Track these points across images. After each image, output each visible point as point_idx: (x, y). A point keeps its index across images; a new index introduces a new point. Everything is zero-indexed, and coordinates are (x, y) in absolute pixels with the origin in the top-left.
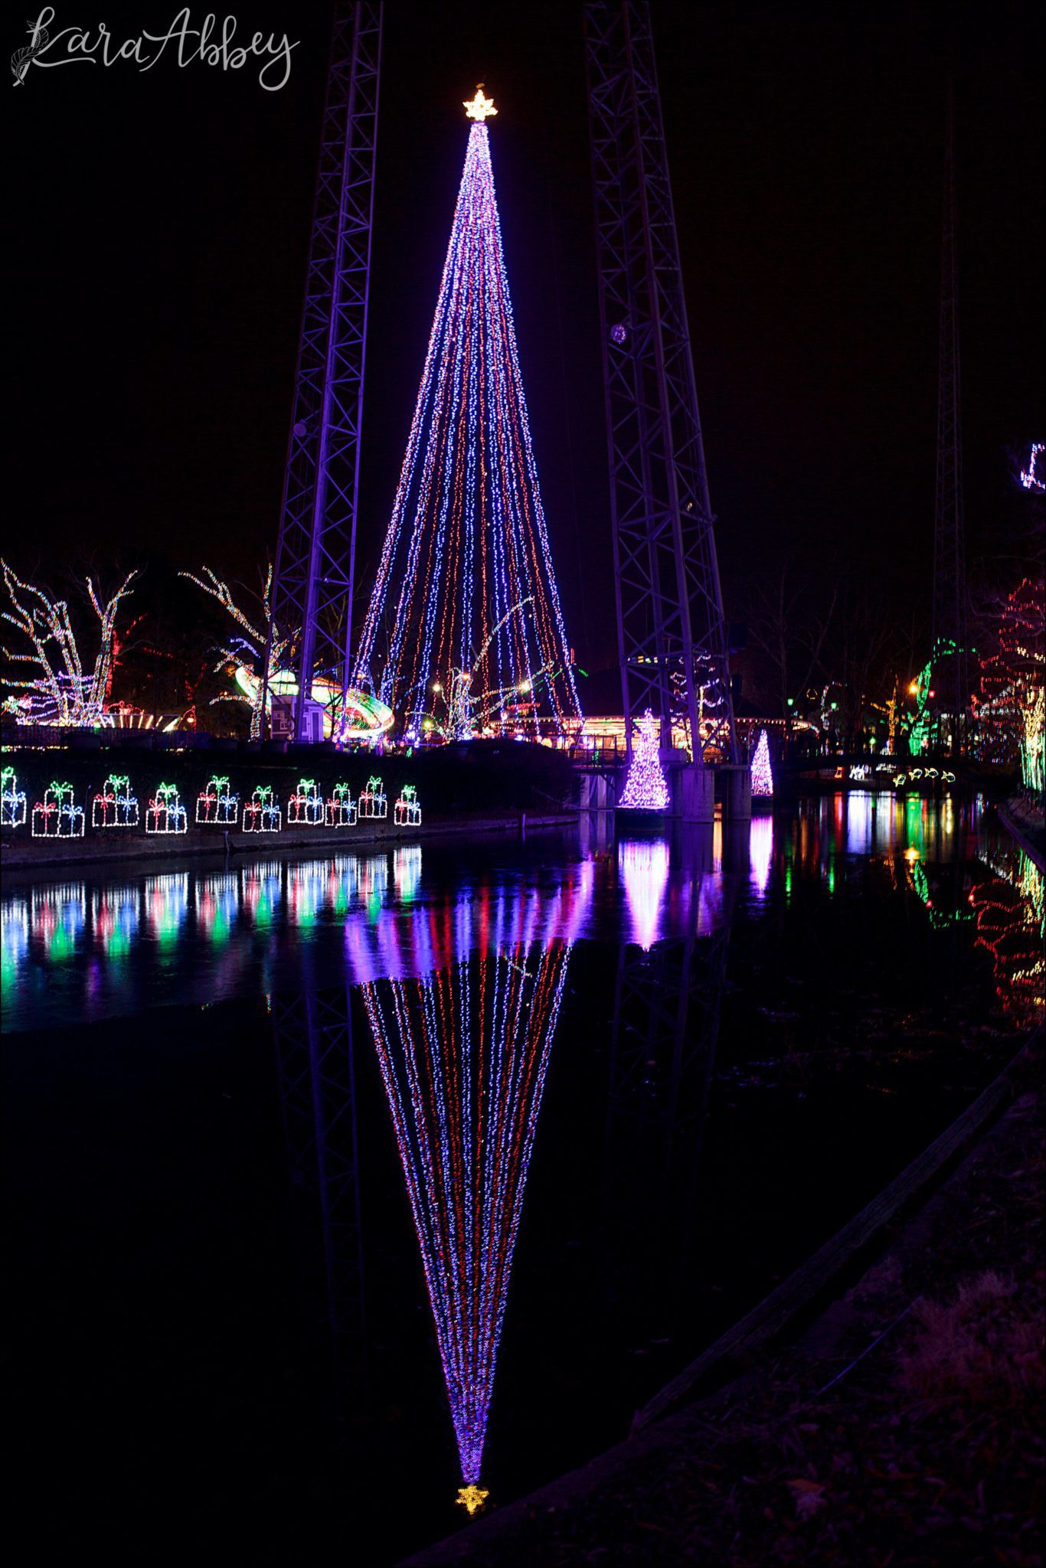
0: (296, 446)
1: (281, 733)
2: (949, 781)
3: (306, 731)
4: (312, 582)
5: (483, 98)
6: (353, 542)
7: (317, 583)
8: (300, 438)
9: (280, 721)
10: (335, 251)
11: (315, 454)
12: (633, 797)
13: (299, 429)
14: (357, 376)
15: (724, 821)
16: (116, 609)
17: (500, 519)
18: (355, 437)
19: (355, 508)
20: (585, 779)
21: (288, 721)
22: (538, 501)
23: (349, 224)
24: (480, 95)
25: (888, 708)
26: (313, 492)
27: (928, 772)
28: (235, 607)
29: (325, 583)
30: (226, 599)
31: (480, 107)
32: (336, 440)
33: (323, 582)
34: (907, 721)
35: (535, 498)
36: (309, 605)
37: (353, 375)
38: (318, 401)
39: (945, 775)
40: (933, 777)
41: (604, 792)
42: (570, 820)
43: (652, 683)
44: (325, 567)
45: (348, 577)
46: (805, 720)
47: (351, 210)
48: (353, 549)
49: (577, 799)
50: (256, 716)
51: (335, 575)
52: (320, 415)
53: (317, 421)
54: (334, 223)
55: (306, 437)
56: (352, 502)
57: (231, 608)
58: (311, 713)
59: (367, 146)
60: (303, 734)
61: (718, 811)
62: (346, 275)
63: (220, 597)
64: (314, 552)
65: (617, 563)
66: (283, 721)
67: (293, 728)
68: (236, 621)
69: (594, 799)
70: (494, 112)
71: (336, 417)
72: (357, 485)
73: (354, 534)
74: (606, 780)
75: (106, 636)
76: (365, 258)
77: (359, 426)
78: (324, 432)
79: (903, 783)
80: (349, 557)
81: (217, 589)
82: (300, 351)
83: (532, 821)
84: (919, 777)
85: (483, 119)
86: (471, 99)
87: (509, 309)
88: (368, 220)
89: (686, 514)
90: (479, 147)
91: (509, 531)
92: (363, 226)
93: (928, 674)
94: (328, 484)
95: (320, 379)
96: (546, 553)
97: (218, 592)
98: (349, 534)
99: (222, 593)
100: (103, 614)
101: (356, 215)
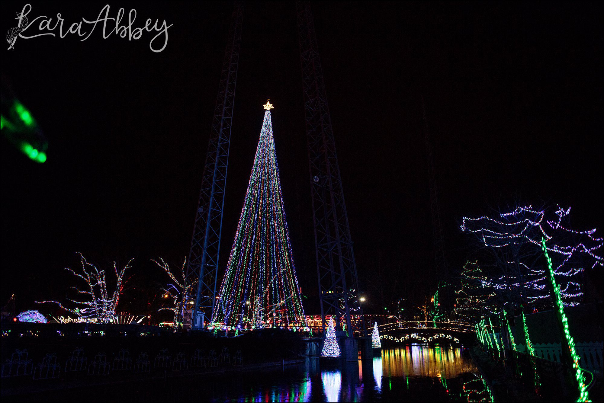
0: (199, 215)
1: (187, 325)
2: (449, 339)
3: (197, 324)
4: (202, 266)
5: (269, 103)
6: (219, 251)
7: (204, 266)
8: (201, 213)
9: (186, 320)
10: (217, 150)
11: (206, 219)
12: (326, 352)
13: (200, 210)
14: (222, 191)
15: (362, 360)
16: (124, 273)
17: (274, 243)
18: (221, 212)
19: (220, 238)
20: (307, 344)
21: (190, 320)
22: (288, 237)
23: (222, 141)
24: (268, 103)
25: (424, 308)
26: (204, 232)
27: (441, 335)
28: (171, 273)
29: (207, 266)
30: (167, 270)
31: (268, 106)
32: (214, 213)
33: (206, 265)
34: (431, 314)
35: (287, 235)
36: (201, 275)
37: (221, 191)
38: (208, 200)
39: (448, 336)
40: (443, 337)
41: (315, 348)
42: (301, 361)
43: (332, 305)
44: (207, 259)
45: (216, 264)
46: (392, 315)
47: (223, 137)
48: (218, 253)
49: (304, 352)
50: (176, 316)
51: (211, 263)
52: (208, 205)
53: (207, 207)
54: (217, 141)
55: (203, 212)
56: (219, 236)
57: (169, 273)
58: (199, 317)
59: (229, 117)
60: (196, 325)
61: (360, 355)
62: (220, 157)
63: (165, 268)
64: (204, 254)
65: (317, 259)
66: (188, 320)
67: (192, 323)
68: (170, 278)
69: (311, 351)
70: (273, 108)
71: (214, 205)
72: (221, 230)
73: (219, 248)
74: (315, 344)
75: (119, 283)
76: (227, 152)
77: (223, 209)
78: (210, 211)
79: (431, 340)
80: (217, 255)
81: (164, 266)
82: (202, 182)
83: (287, 363)
84: (437, 338)
85: (269, 110)
86: (266, 104)
87: (278, 170)
88: (229, 140)
89: (342, 242)
90: (267, 118)
91: (277, 248)
92: (226, 141)
93: (437, 295)
94: (210, 229)
95: (209, 192)
96: (291, 255)
97: (165, 267)
98: (217, 248)
99: (166, 267)
100: (119, 275)
101: (225, 138)
